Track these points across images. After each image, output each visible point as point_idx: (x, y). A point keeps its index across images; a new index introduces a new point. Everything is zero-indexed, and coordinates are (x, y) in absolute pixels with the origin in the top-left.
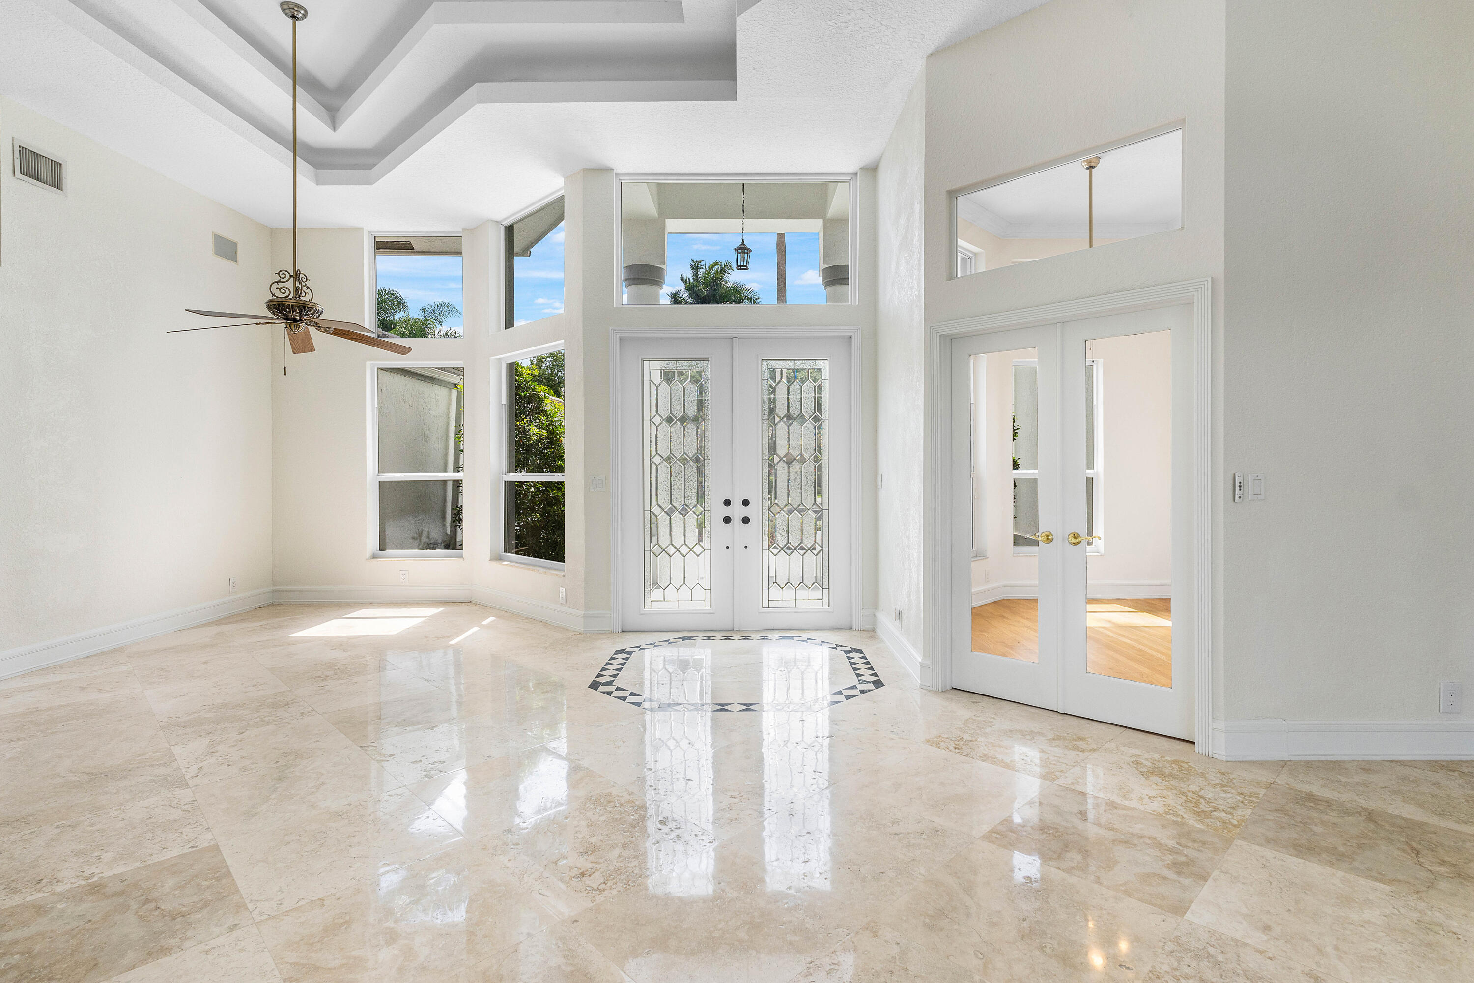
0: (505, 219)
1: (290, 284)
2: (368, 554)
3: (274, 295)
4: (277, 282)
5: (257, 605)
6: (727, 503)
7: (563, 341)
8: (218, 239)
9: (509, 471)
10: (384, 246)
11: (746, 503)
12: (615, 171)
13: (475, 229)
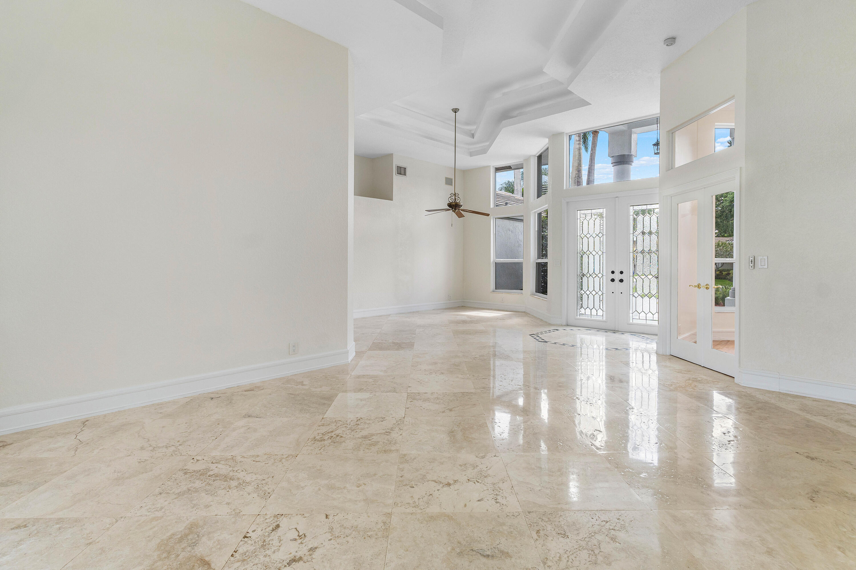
0: (537, 154)
1: (454, 198)
2: (491, 290)
3: (449, 201)
4: (450, 197)
5: (458, 306)
6: (613, 272)
7: (547, 205)
8: (446, 178)
9: (539, 258)
10: (498, 169)
11: (622, 273)
12: (565, 133)
13: (527, 159)
